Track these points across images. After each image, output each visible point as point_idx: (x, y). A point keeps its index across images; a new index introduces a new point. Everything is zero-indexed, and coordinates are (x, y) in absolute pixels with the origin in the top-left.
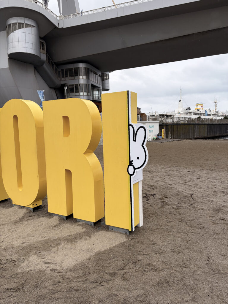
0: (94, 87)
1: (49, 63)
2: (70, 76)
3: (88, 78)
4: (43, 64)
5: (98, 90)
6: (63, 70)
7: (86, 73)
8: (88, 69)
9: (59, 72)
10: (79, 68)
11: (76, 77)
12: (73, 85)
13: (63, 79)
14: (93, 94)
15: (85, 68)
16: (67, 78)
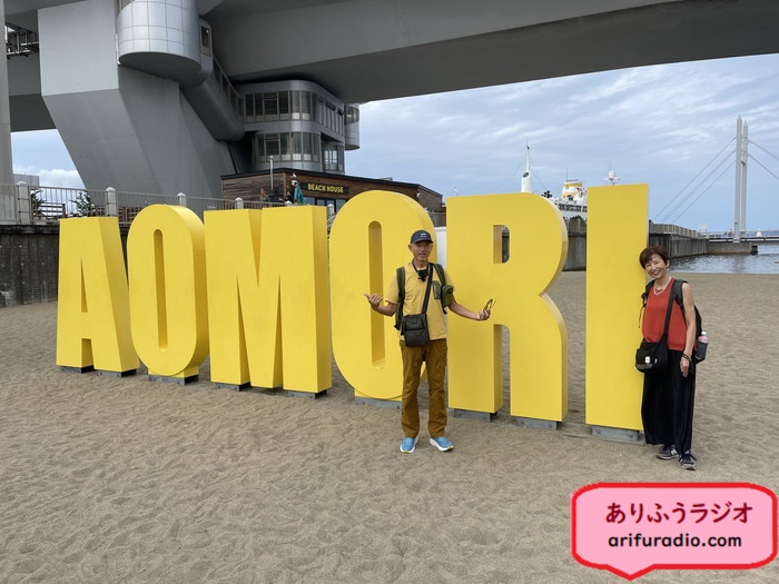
0: (327, 141)
1: (217, 78)
2: (267, 113)
3: (314, 118)
6: (249, 98)
7: (309, 107)
8: (315, 95)
9: (240, 101)
10: (291, 92)
11: (284, 116)
12: (276, 135)
13: (250, 119)
15: (307, 94)
16: (259, 118)
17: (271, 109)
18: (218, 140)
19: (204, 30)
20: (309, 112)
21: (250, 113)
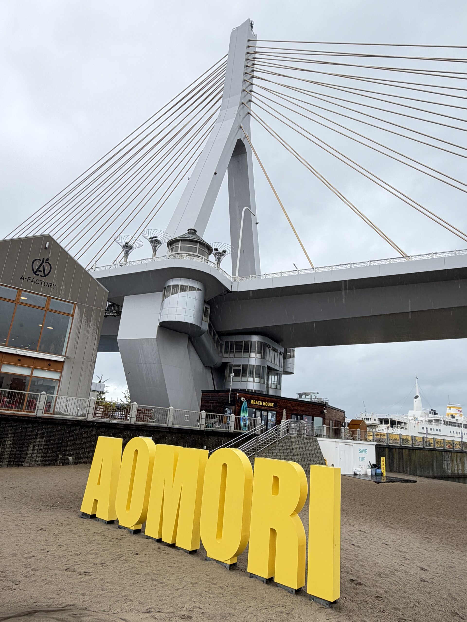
0: (271, 370)
1: (210, 333)
2: (236, 352)
3: (263, 357)
4: (202, 335)
5: (277, 374)
6: (227, 343)
7: (261, 350)
8: (265, 344)
9: (222, 345)
10: (251, 341)
11: (246, 355)
12: (239, 366)
13: (226, 355)
14: (268, 380)
15: (261, 343)
16: (231, 355)
17: (239, 351)
18: (206, 367)
19: (206, 308)
20: (261, 353)
21: (226, 352)
